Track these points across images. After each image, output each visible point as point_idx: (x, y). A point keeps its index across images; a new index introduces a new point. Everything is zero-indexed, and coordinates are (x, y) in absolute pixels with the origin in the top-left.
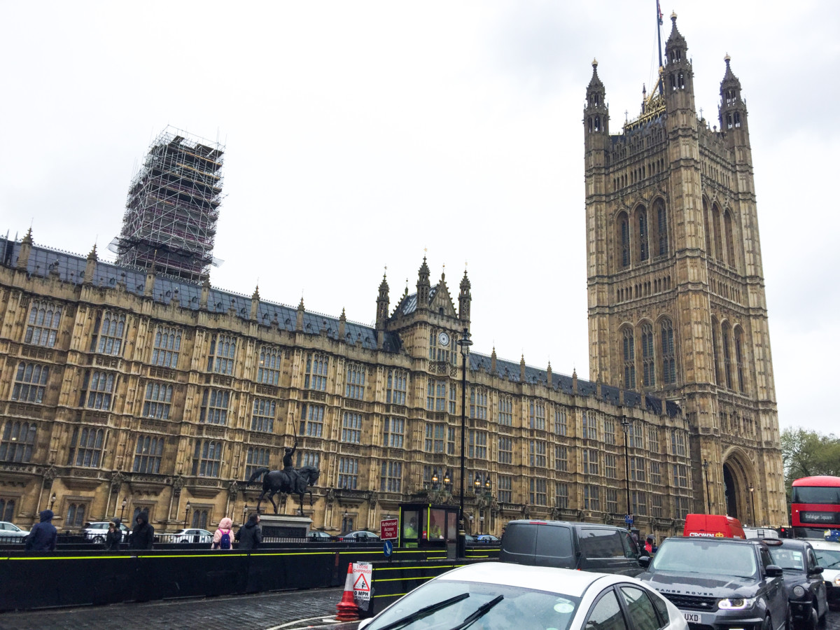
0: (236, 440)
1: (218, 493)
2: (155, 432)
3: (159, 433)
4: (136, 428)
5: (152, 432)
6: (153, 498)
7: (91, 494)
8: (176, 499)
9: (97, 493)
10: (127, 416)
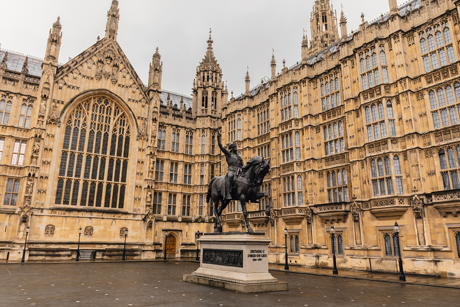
0: (408, 148)
1: (404, 212)
2: (336, 166)
3: (339, 165)
4: (322, 167)
5: (334, 166)
6: (342, 225)
7: (300, 227)
8: (357, 223)
9: (303, 225)
10: (308, 160)
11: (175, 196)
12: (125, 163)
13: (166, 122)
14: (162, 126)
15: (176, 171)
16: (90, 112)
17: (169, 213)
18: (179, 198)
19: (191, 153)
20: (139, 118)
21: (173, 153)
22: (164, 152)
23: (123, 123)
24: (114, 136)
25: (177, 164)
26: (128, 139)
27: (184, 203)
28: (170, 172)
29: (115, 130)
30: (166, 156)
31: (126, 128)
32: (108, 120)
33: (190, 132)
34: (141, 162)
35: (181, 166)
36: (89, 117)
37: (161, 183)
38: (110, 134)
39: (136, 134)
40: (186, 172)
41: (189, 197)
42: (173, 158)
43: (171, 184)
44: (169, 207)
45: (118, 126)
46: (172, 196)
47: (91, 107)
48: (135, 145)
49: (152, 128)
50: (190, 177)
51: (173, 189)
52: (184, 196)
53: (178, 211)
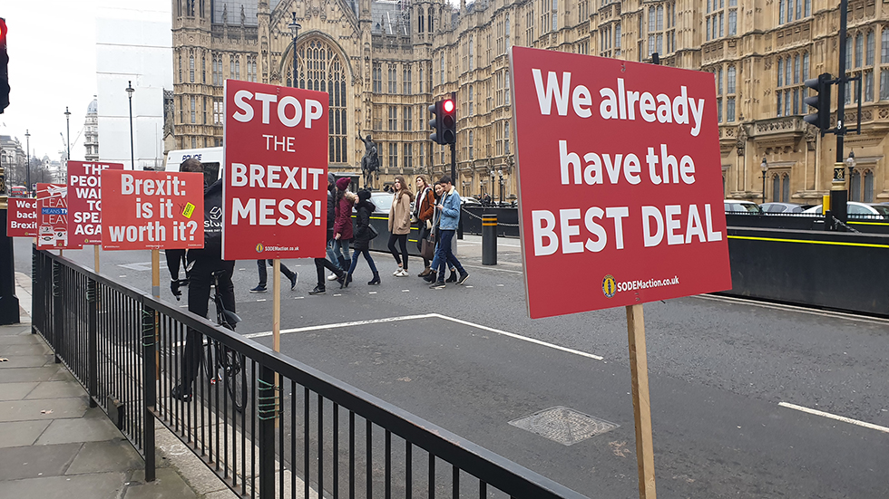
11: (396, 145)
12: (344, 112)
13: (380, 58)
14: (376, 63)
15: (395, 116)
16: (305, 59)
17: (391, 165)
18: (400, 146)
19: (410, 91)
20: (352, 58)
21: (391, 96)
22: (380, 95)
23: (337, 66)
24: (330, 83)
25: (395, 108)
26: (344, 85)
27: (405, 153)
28: (388, 119)
29: (330, 76)
30: (383, 100)
31: (340, 72)
32: (323, 64)
33: (407, 65)
34: (358, 111)
35: (399, 110)
36: (305, 66)
37: (381, 132)
38: (327, 82)
39: (351, 78)
40: (405, 117)
41: (410, 145)
42: (391, 101)
43: (391, 133)
44: (391, 158)
45: (333, 71)
46: (393, 145)
47: (306, 55)
48: (351, 91)
49: (366, 68)
50: (410, 121)
51: (393, 138)
52: (405, 145)
53: (400, 162)
